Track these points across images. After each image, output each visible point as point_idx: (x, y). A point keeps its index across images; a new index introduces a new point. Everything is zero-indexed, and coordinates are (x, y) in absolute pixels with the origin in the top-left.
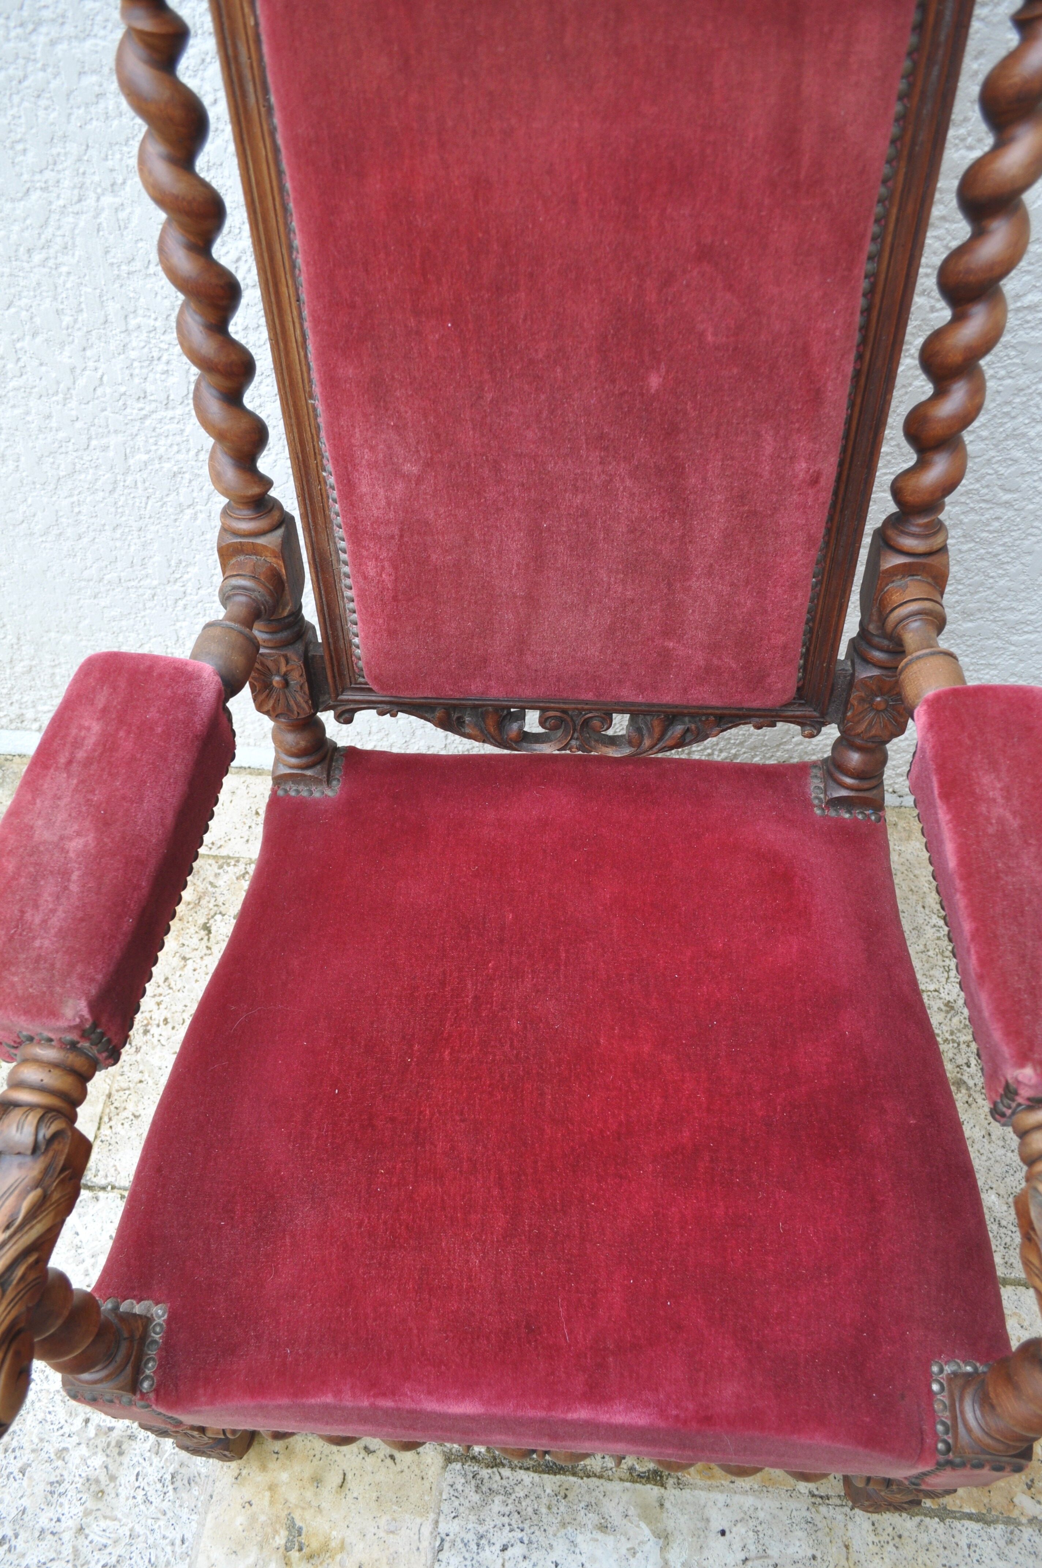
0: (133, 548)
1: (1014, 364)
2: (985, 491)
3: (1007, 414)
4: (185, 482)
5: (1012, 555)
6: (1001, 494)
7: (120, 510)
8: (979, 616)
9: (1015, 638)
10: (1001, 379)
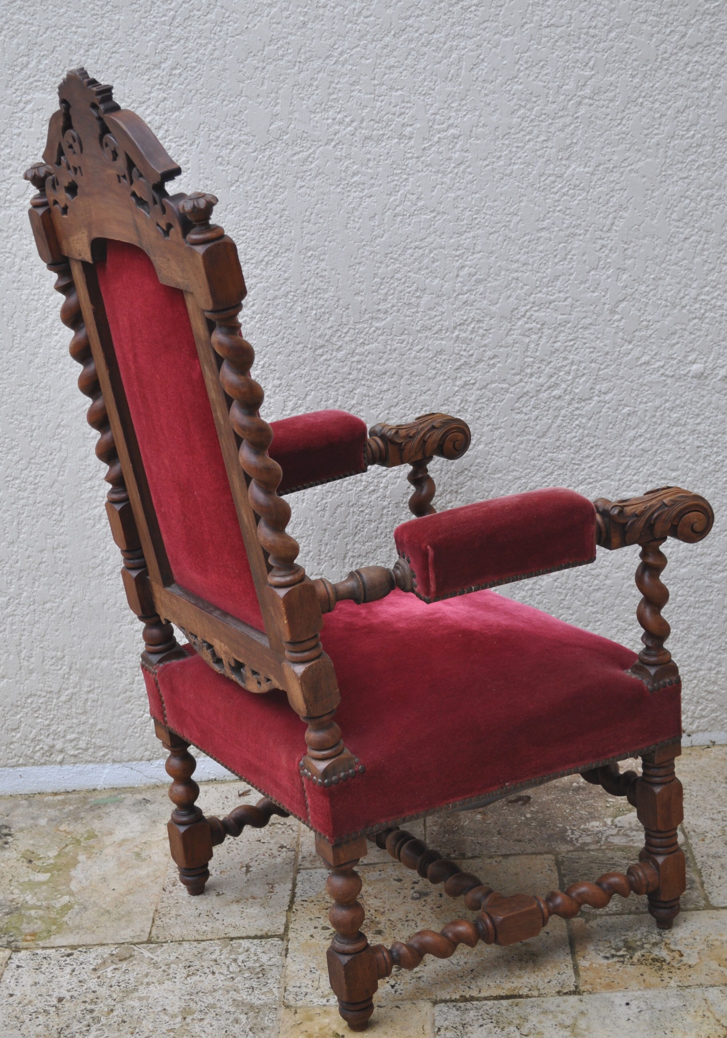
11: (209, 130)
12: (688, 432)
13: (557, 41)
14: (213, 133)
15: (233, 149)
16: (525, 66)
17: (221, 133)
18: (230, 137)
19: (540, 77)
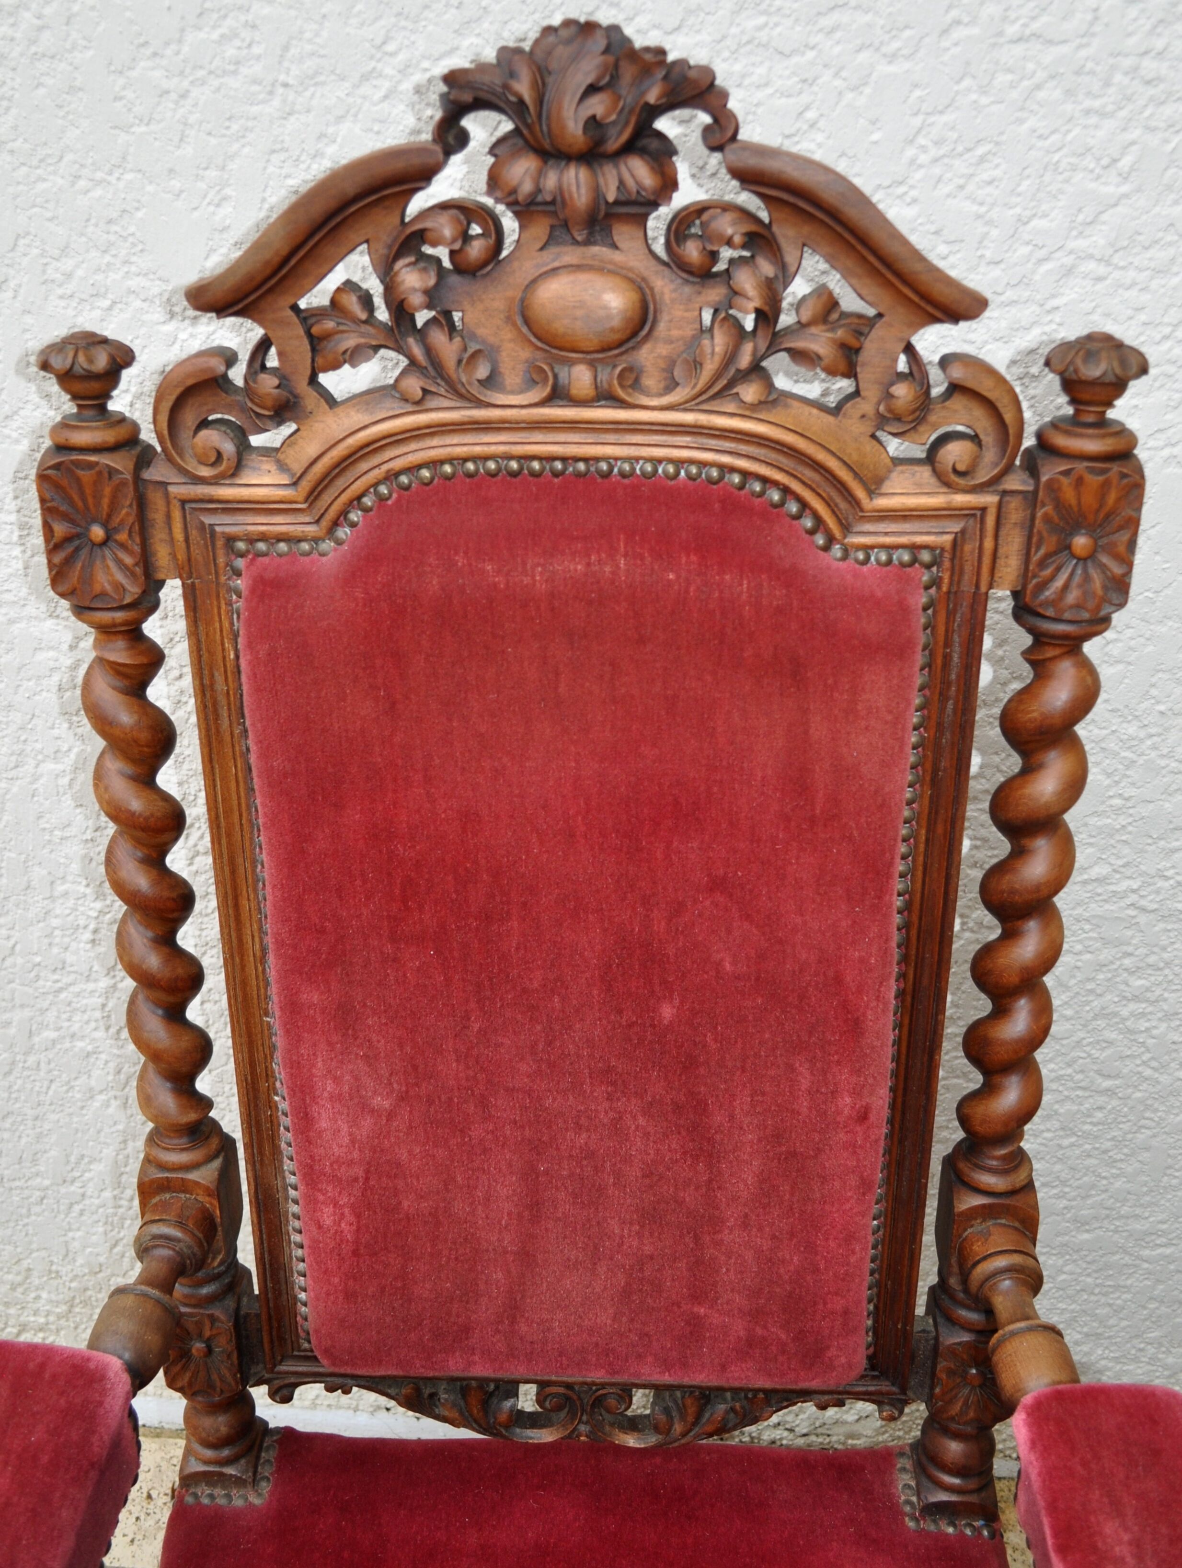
0: (24, 1140)
1: (1091, 939)
2: (1079, 1077)
3: (1091, 991)
4: (100, 1064)
5: (1126, 1151)
6: (1100, 1080)
7: (14, 1096)
8: (1096, 1225)
9: (1146, 1253)
10: (1080, 953)
11: (42, 255)
12: (1160, 1015)
13: (1038, 87)
14: (55, 264)
15: (110, 308)
16: (934, 152)
17: (77, 266)
18: (99, 277)
19: (971, 187)
